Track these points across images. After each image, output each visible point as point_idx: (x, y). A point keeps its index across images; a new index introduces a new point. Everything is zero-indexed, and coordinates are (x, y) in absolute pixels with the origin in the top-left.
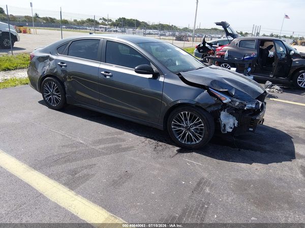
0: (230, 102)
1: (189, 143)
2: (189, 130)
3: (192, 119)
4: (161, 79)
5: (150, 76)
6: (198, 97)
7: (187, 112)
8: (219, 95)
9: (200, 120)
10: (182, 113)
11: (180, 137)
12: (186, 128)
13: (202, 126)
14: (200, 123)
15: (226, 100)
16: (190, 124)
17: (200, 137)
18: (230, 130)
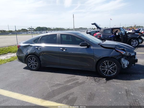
0: (125, 54)
1: (110, 75)
2: (109, 69)
3: (110, 63)
4: (92, 48)
5: (86, 47)
6: (112, 53)
7: (107, 61)
8: (120, 51)
9: (114, 63)
10: (105, 62)
11: (105, 73)
12: (107, 68)
13: (115, 66)
14: (114, 65)
15: (124, 53)
16: (109, 66)
17: (115, 71)
18: (127, 66)
